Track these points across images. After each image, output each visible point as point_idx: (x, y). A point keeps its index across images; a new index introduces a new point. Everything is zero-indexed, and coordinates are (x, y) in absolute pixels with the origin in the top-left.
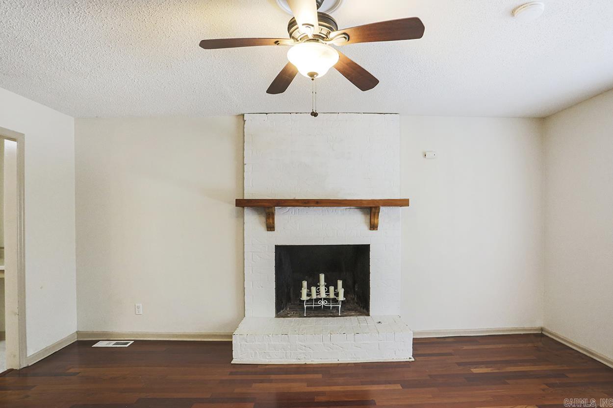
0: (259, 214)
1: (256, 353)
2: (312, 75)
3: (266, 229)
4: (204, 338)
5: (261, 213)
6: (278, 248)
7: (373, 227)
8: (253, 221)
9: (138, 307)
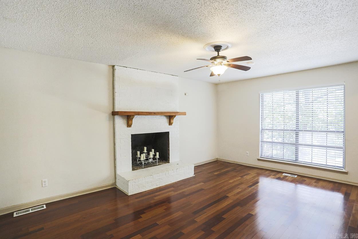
0: (123, 119)
1: (139, 187)
2: (219, 75)
3: (127, 126)
4: (85, 192)
5: (125, 118)
6: (133, 136)
7: (170, 124)
8: (120, 122)
9: (45, 182)
